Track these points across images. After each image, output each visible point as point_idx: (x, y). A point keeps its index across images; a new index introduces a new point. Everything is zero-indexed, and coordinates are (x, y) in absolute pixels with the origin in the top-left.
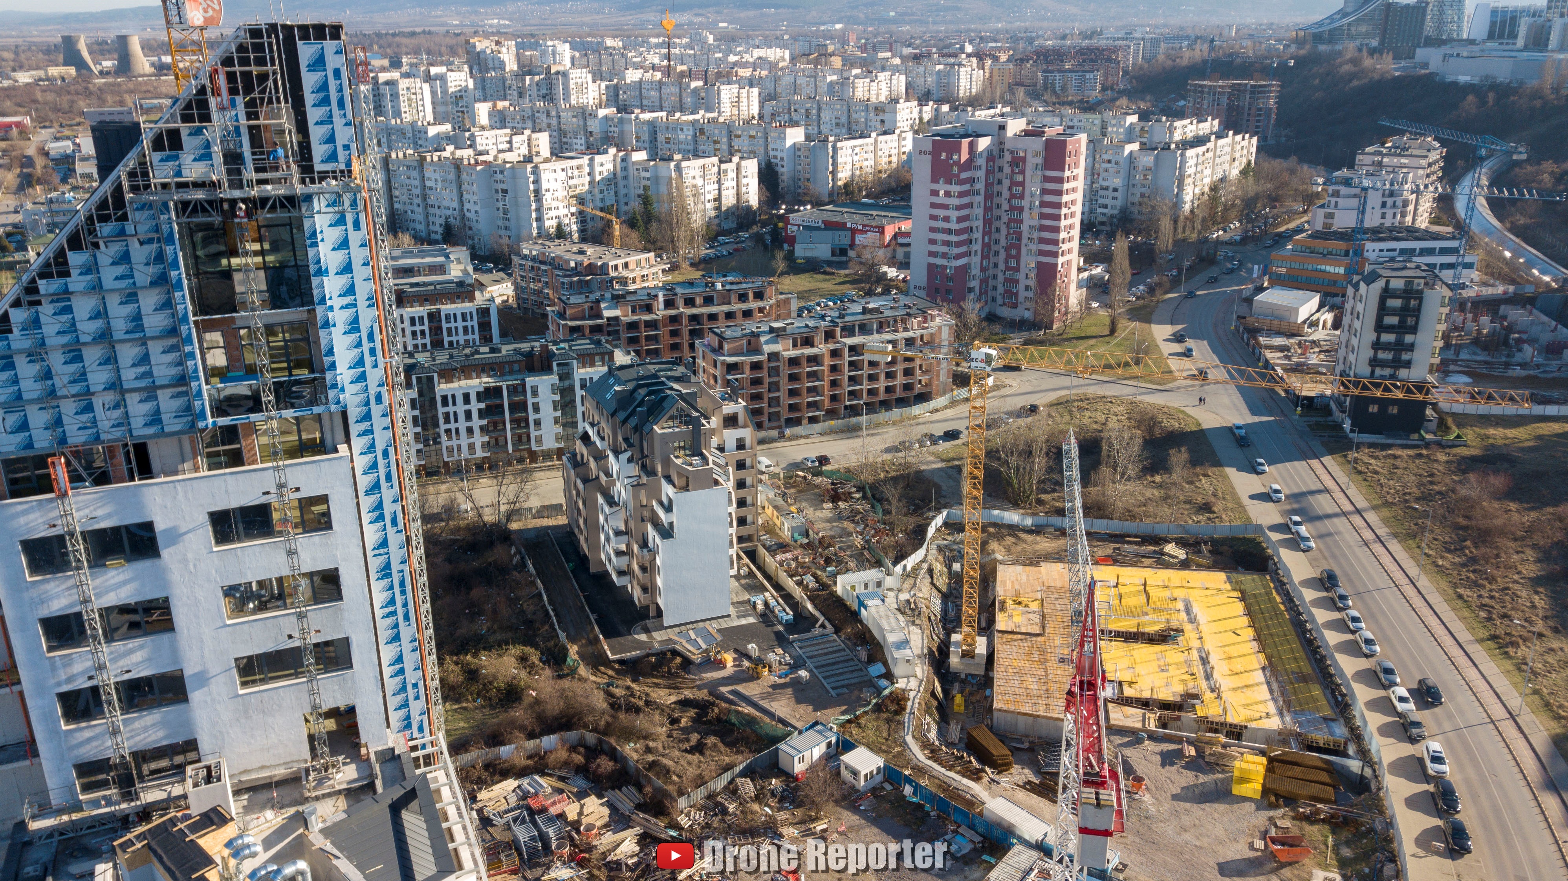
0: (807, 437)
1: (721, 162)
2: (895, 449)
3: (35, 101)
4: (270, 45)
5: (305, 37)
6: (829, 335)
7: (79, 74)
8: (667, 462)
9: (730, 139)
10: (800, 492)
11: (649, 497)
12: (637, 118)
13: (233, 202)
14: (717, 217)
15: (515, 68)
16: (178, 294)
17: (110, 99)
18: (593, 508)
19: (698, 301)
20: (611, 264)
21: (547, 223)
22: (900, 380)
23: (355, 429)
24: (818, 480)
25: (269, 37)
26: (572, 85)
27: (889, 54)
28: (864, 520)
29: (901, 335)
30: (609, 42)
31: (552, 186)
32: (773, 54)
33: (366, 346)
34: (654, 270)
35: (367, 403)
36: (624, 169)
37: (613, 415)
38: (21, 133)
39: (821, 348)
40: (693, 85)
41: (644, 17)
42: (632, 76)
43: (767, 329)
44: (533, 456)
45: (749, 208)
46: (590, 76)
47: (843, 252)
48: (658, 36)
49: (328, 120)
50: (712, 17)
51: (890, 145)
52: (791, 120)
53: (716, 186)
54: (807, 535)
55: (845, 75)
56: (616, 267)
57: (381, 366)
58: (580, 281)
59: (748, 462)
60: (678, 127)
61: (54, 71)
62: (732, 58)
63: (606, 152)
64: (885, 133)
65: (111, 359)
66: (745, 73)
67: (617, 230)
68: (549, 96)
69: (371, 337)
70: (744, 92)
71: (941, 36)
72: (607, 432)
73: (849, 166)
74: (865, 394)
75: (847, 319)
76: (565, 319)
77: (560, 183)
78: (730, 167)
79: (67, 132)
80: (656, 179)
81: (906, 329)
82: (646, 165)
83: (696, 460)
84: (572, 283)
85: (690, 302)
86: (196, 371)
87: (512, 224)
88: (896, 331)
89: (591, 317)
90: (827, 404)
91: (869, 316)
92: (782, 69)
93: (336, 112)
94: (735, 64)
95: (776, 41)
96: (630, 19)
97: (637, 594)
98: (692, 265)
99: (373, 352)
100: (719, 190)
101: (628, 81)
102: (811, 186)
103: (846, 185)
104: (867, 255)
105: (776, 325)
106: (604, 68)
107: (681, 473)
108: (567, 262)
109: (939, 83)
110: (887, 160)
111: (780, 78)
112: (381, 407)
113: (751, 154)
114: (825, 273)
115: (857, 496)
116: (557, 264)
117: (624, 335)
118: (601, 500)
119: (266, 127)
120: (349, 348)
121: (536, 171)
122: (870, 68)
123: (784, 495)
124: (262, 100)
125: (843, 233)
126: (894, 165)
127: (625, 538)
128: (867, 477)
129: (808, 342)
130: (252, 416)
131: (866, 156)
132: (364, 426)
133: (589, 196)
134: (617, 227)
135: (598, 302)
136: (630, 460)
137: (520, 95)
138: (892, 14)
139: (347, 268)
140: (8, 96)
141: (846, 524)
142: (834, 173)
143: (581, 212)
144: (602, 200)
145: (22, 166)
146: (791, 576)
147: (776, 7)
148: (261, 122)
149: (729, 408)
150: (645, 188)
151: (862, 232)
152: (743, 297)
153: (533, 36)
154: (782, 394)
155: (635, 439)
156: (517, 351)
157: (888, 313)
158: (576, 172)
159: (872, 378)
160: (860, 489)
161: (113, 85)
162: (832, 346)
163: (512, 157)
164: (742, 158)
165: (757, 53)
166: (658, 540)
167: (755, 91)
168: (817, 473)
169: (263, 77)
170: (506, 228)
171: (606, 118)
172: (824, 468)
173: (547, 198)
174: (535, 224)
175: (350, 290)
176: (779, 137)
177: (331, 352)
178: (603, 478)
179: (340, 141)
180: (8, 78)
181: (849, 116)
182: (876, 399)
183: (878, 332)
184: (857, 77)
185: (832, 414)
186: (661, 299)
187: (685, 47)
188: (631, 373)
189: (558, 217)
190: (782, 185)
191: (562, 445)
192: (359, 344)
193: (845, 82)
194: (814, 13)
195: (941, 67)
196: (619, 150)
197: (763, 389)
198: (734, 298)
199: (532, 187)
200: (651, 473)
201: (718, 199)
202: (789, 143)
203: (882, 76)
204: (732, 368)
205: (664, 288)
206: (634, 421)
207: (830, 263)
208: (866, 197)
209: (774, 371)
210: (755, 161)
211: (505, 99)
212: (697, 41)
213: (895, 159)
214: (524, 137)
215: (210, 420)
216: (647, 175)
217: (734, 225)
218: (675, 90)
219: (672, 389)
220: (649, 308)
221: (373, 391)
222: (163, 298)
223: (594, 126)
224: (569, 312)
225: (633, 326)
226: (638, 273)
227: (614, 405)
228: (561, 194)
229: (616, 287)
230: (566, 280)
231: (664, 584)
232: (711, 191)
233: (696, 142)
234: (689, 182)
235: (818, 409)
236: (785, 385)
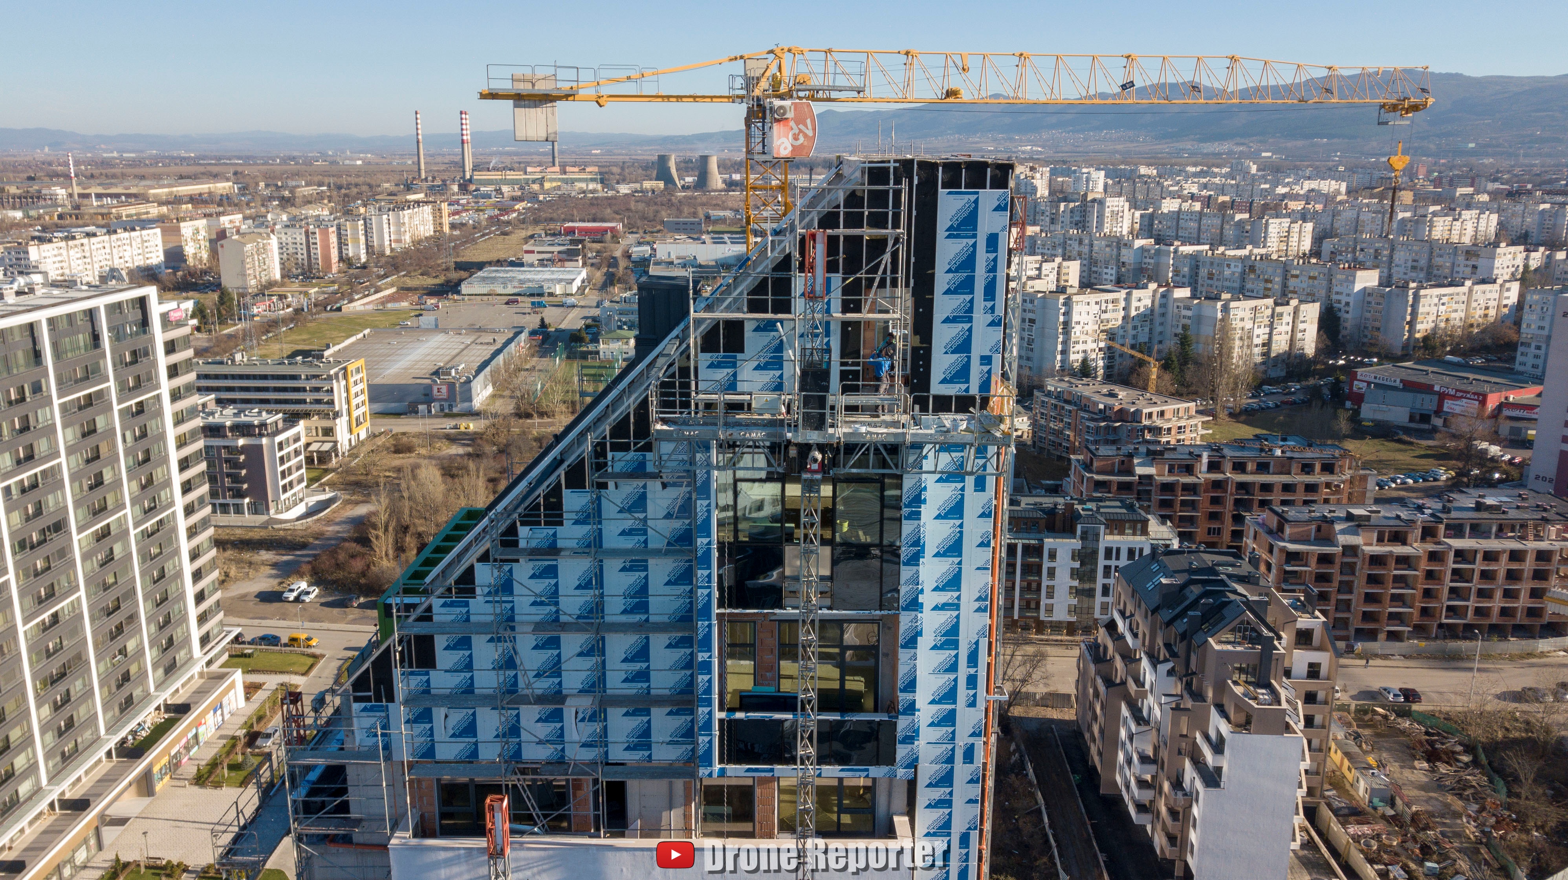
0: (1385, 657)
1: (1276, 304)
2: (1517, 697)
3: (629, 210)
4: (897, 194)
5: (952, 183)
6: (1428, 533)
7: (666, 188)
8: (1221, 688)
9: (1285, 279)
10: (1378, 735)
11: (1192, 727)
12: (1176, 251)
13: (805, 449)
14: (1263, 363)
15: (1046, 193)
16: (701, 573)
17: (686, 210)
18: (1114, 718)
19: (1250, 467)
20: (1146, 411)
21: (1073, 357)
22: (1523, 602)
23: (924, 796)
24: (1406, 724)
25: (898, 182)
26: (1107, 213)
27: (1470, 190)
28: (1478, 797)
29: (1532, 545)
30: (1143, 170)
31: (1083, 318)
32: (1327, 186)
33: (963, 670)
34: (1193, 422)
35: (950, 760)
36: (1163, 305)
37: (1154, 611)
38: (613, 237)
39: (1415, 548)
40: (1238, 217)
41: (1181, 145)
42: (1169, 206)
43: (1343, 514)
44: (1041, 627)
45: (1303, 356)
46: (1127, 205)
47: (1425, 418)
48: (1195, 165)
49: (965, 316)
50: (1254, 147)
51: (1489, 296)
52: (1355, 260)
53: (1267, 330)
54: (1393, 805)
55: (1421, 211)
56: (1150, 415)
57: (981, 705)
58: (1107, 427)
59: (1321, 695)
60: (1225, 261)
61: (647, 185)
62: (1281, 190)
63: (1145, 287)
64: (1483, 282)
65: (596, 649)
66: (1296, 206)
67: (1154, 372)
68: (1082, 223)
69: (973, 659)
70: (1296, 227)
71: (1537, 170)
72: (1143, 628)
73: (1432, 317)
74: (1470, 613)
75: (1454, 514)
76: (1091, 471)
77: (1091, 316)
78: (1287, 310)
79: (648, 238)
80: (1199, 319)
81: (1538, 538)
82: (1188, 303)
83: (1263, 694)
84: (1098, 428)
85: (1240, 467)
86: (708, 691)
87: (1035, 355)
88: (1523, 538)
89: (1121, 473)
90: (1416, 619)
91: (1485, 515)
92: (1341, 203)
93: (980, 303)
94: (1284, 196)
95: (1329, 173)
96: (1164, 147)
97: (1159, 841)
98: (1231, 415)
99: (972, 681)
100: (1270, 334)
101: (1165, 211)
102: (1381, 337)
103: (1426, 339)
104: (1462, 426)
105: (1357, 511)
106: (1140, 197)
107: (1240, 705)
108: (1096, 404)
109: (1541, 225)
110: (1482, 312)
111: (1339, 213)
112: (970, 767)
113: (1309, 298)
114: (1400, 441)
115: (1466, 758)
116: (1082, 404)
117: (1156, 497)
118: (1125, 711)
119: (868, 323)
120: (937, 671)
121: (1068, 303)
122: (1451, 206)
123: (1357, 737)
124: (870, 281)
125: (1427, 397)
126: (1492, 320)
127: (1153, 768)
128: (1477, 733)
129: (1399, 537)
130: (778, 767)
131: (1455, 306)
132: (938, 793)
133: (1121, 332)
134: (1155, 370)
135: (1131, 456)
136: (1170, 673)
137: (1053, 221)
138: (1472, 145)
139: (954, 548)
140: (610, 205)
141: (1450, 798)
142: (1412, 324)
143: (1109, 348)
144: (1135, 337)
145: (609, 266)
146: (1371, 861)
147: (1330, 136)
148: (865, 315)
149: (1304, 622)
150: (1185, 327)
151: (1454, 397)
152: (1307, 468)
153: (1064, 162)
154: (1356, 598)
155: (1181, 648)
156: (1038, 507)
157: (1513, 514)
158: (1110, 306)
159: (1482, 594)
160: (1469, 748)
161: (690, 198)
162: (1431, 547)
163: (1039, 285)
164: (1301, 302)
165: (1308, 185)
166: (1199, 785)
167: (1309, 226)
168: (1404, 713)
169: (878, 245)
170: (1028, 359)
171: (1142, 248)
172: (1415, 707)
173: (1077, 332)
174: (1059, 357)
175: (954, 582)
176: (1347, 280)
177: (911, 686)
178: (1132, 687)
179: (978, 349)
180: (613, 189)
181: (1430, 260)
182: (1487, 622)
183: (1497, 536)
184: (1435, 214)
185: (1420, 631)
186: (1205, 459)
187: (1225, 176)
188: (1182, 562)
189: (1085, 352)
190: (1344, 332)
191: (1074, 619)
192: (953, 668)
193: (1420, 220)
194: (1374, 144)
195: (1547, 206)
196: (1160, 286)
197: (1332, 588)
198: (1295, 467)
199: (1061, 319)
200: (1198, 696)
201: (1268, 344)
202: (1358, 287)
203: (1466, 214)
204: (1292, 557)
205: (1209, 447)
206: (1182, 625)
207: (1407, 430)
208: (1451, 353)
209: (1350, 569)
210: (1317, 305)
211: (1034, 224)
212: (1238, 170)
213: (1492, 313)
214: (1055, 265)
215: (717, 766)
216: (1189, 313)
217: (1283, 374)
218: (1217, 221)
219: (1235, 592)
220: (1189, 469)
221: (962, 740)
222: (683, 565)
223: (1127, 256)
224: (1095, 464)
225: (1167, 487)
226: (1174, 423)
227: (1156, 600)
228: (1092, 327)
229: (1148, 437)
230: (1092, 424)
231: (1202, 842)
232: (1260, 334)
233: (1243, 280)
234: (1237, 324)
235: (1402, 623)
236: (1361, 587)
